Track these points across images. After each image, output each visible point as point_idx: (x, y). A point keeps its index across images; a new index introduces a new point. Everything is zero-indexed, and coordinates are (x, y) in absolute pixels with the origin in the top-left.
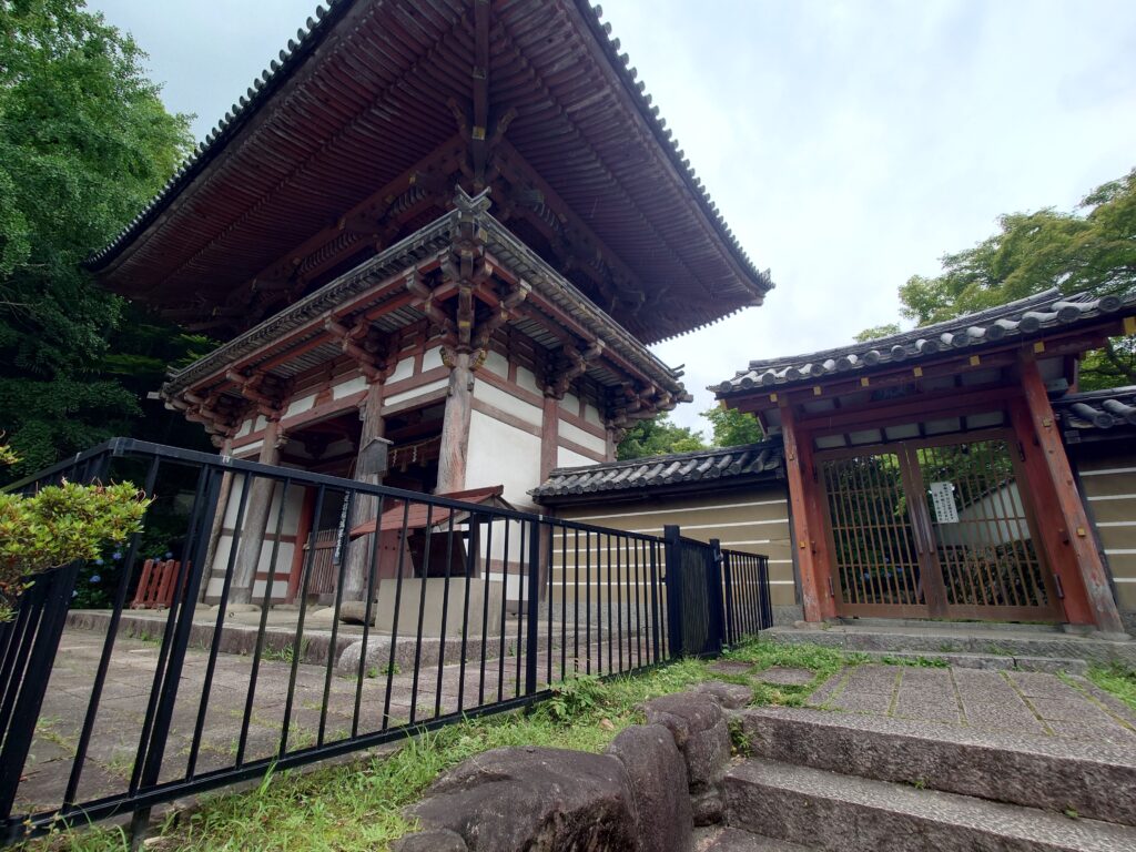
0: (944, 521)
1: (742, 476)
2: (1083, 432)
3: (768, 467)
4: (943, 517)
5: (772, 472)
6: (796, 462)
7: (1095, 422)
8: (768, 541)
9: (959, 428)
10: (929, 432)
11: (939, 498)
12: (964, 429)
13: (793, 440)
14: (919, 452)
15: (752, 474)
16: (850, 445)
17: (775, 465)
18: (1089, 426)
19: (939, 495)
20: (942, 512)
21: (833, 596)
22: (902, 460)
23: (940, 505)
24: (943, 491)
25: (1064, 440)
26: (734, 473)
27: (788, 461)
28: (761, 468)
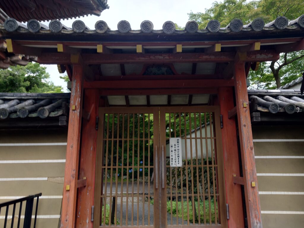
0: (174, 166)
1: (28, 119)
2: (263, 114)
3: (53, 114)
4: (174, 163)
5: (56, 119)
6: (77, 112)
7: (270, 109)
8: (46, 179)
9: (187, 103)
10: (173, 103)
11: (173, 149)
12: (190, 104)
13: (79, 93)
14: (167, 115)
15: (37, 119)
16: (128, 105)
17: (60, 113)
18: (266, 111)
19: (174, 146)
20: (174, 159)
21: (92, 222)
22: (155, 117)
23: (173, 153)
24: (176, 144)
25: (252, 118)
26: (21, 116)
27: (71, 111)
28: (46, 114)
